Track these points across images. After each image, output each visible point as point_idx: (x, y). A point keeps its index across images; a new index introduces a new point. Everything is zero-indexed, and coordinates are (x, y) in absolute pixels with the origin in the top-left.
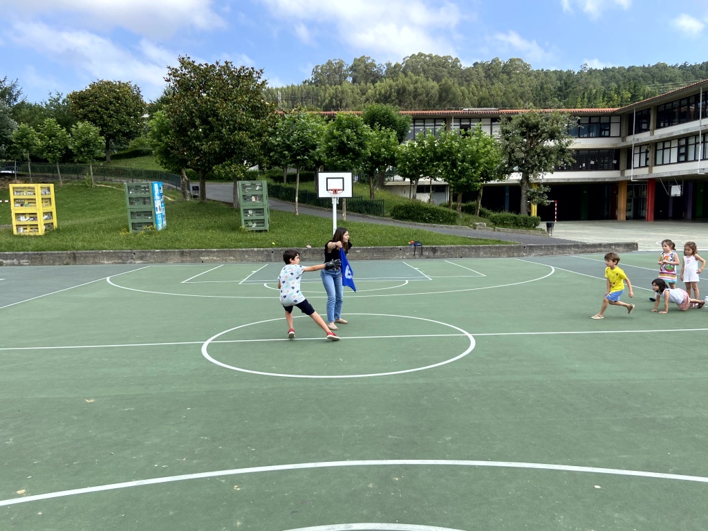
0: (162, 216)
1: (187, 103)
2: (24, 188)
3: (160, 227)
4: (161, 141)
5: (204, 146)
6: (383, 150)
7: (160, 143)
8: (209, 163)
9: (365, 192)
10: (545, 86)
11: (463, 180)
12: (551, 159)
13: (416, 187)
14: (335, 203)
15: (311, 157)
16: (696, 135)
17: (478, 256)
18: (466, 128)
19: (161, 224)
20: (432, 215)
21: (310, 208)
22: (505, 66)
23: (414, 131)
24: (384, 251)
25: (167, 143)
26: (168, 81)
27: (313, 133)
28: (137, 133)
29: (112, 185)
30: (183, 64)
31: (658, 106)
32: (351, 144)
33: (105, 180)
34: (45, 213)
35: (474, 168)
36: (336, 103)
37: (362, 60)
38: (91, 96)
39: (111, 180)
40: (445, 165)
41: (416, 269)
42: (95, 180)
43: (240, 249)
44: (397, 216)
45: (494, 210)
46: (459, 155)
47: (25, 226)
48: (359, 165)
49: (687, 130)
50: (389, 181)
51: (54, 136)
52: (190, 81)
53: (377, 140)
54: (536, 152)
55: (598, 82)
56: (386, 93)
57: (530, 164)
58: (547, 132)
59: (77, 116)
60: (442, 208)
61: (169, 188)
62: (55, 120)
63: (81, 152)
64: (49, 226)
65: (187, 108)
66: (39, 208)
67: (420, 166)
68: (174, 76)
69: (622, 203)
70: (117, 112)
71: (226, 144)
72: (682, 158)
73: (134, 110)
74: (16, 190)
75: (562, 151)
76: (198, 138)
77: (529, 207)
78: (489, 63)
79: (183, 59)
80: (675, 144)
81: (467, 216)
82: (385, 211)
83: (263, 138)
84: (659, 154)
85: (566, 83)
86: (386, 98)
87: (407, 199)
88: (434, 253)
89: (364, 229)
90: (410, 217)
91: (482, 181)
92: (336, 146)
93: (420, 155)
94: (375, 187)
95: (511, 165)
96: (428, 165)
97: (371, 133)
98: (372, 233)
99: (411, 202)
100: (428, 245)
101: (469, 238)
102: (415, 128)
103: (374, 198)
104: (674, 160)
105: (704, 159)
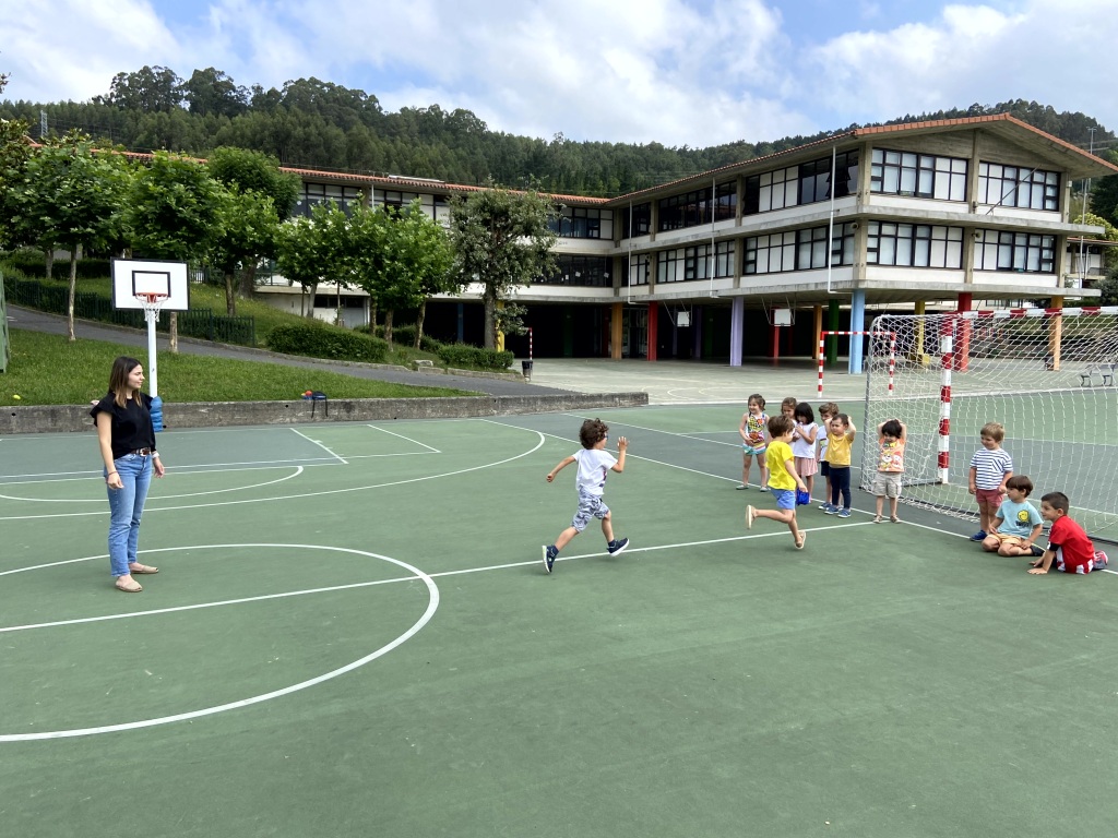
6: (250, 229)
9: (216, 301)
10: (508, 157)
11: (394, 288)
12: (527, 265)
13: (313, 298)
14: (152, 320)
15: (102, 232)
16: (707, 243)
17: (423, 416)
18: (397, 205)
20: (344, 346)
21: (104, 327)
22: (449, 118)
23: (306, 203)
24: (254, 409)
27: (105, 186)
31: (660, 200)
32: (185, 212)
35: (412, 270)
36: (159, 140)
37: (209, 74)
40: (363, 263)
41: (317, 442)
44: (278, 347)
45: (444, 341)
46: (386, 248)
48: (202, 252)
49: (697, 235)
50: (263, 284)
53: (238, 211)
54: (505, 252)
55: (578, 160)
56: (254, 135)
57: (498, 270)
58: (521, 223)
60: (360, 335)
67: (320, 261)
69: (617, 334)
72: (691, 275)
75: (542, 253)
77: (496, 336)
78: (425, 111)
80: (681, 254)
81: (402, 349)
82: (257, 336)
84: (662, 267)
85: (535, 157)
86: (255, 144)
87: (297, 316)
88: (348, 412)
89: (215, 370)
90: (304, 348)
91: (424, 292)
92: (154, 213)
93: (319, 243)
94: (236, 294)
95: (468, 270)
96: (334, 261)
97: (225, 195)
98: (231, 378)
99: (305, 322)
100: (337, 397)
101: (408, 386)
102: (310, 197)
103: (234, 313)
104: (680, 276)
105: (717, 277)
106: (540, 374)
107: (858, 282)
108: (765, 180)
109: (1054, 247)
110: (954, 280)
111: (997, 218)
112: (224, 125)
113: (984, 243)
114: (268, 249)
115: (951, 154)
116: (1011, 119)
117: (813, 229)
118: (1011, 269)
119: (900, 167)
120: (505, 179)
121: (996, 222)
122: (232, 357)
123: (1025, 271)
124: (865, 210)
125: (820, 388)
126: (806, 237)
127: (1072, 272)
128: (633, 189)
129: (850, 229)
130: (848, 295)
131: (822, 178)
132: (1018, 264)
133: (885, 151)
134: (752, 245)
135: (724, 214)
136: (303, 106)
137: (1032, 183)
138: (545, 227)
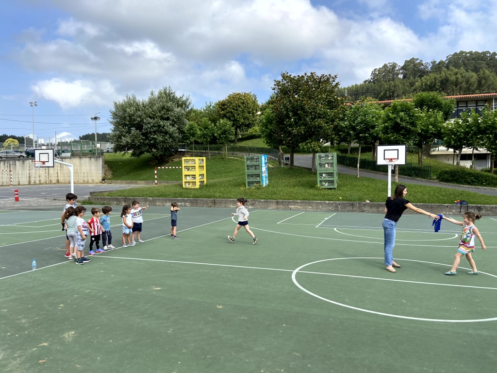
0: (266, 177)
1: (285, 102)
2: (190, 160)
3: (264, 185)
4: (267, 128)
5: (295, 130)
6: (431, 127)
7: (266, 130)
8: (297, 142)
9: (414, 159)
13: (459, 156)
14: (390, 169)
15: (371, 135)
19: (265, 182)
23: (458, 111)
24: (432, 207)
25: (271, 130)
26: (274, 89)
27: (373, 117)
28: (253, 124)
29: (238, 157)
30: (284, 77)
32: (404, 124)
33: (233, 154)
34: (200, 175)
36: (389, 94)
37: (412, 61)
38: (229, 103)
39: (237, 154)
40: (488, 137)
42: (228, 154)
43: (316, 202)
44: (442, 179)
47: (189, 182)
48: (409, 139)
50: (434, 151)
51: (207, 128)
52: (287, 88)
53: (426, 120)
56: (431, 83)
59: (220, 115)
60: (486, 173)
61: (271, 158)
62: (208, 118)
63: (221, 138)
64: (202, 182)
65: (285, 106)
66: (197, 172)
67: (464, 138)
68: (278, 86)
70: (243, 112)
71: (309, 128)
73: (252, 110)
74: (186, 161)
76: (291, 125)
79: (284, 74)
82: (432, 175)
83: (335, 123)
86: (433, 89)
87: (451, 165)
89: (414, 189)
90: (455, 180)
92: (391, 126)
93: (465, 130)
94: (423, 156)
96: (472, 138)
97: (421, 114)
98: (421, 193)
99: (456, 168)
100: (473, 203)
102: (459, 108)
103: (422, 164)
114: (439, 135)
122: (420, 184)
136: (456, 65)
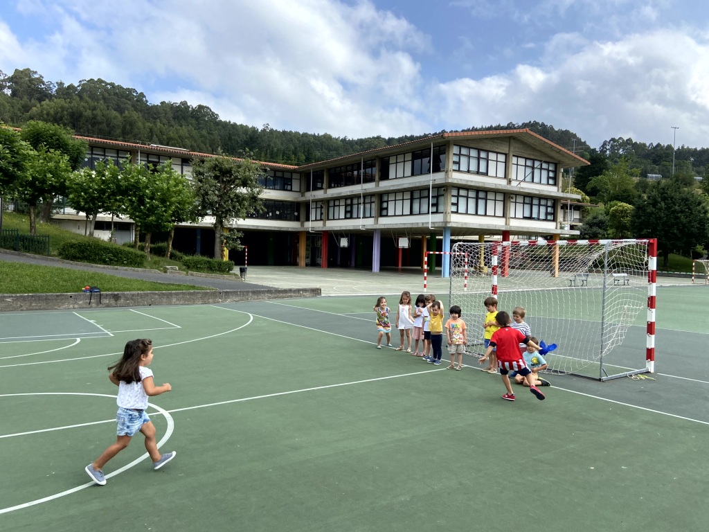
6: (50, 175)
9: (22, 224)
10: (233, 137)
11: (152, 218)
12: (244, 205)
13: (93, 223)
16: (358, 196)
17: (170, 304)
18: (155, 164)
20: (115, 256)
22: (193, 110)
23: (92, 160)
24: (47, 299)
31: (329, 169)
35: (165, 207)
40: (130, 200)
41: (92, 321)
44: (66, 255)
45: (187, 253)
46: (147, 191)
48: (13, 190)
49: (352, 191)
50: (57, 213)
54: (229, 197)
55: (278, 142)
56: (56, 113)
57: (224, 208)
58: (240, 179)
60: (127, 249)
67: (99, 199)
69: (302, 251)
72: (348, 215)
75: (254, 198)
77: (223, 251)
78: (177, 105)
80: (342, 202)
81: (156, 258)
82: (51, 248)
84: (331, 210)
85: (251, 139)
86: (56, 119)
87: (81, 235)
88: (116, 301)
89: (19, 271)
90: (86, 257)
91: (174, 221)
93: (99, 186)
94: (38, 220)
95: (204, 208)
96: (110, 199)
97: (32, 153)
98: (30, 277)
99: (87, 239)
100: (108, 290)
101: (160, 283)
102: (94, 156)
103: (35, 232)
104: (342, 216)
105: (364, 217)
106: (252, 276)
107: (446, 222)
108: (392, 160)
109: (554, 206)
110: (499, 223)
111: (522, 188)
112: (35, 106)
113: (516, 202)
114: (62, 189)
115: (497, 150)
116: (529, 132)
117: (420, 190)
118: (530, 218)
119: (469, 157)
120: (230, 150)
121: (522, 190)
122: (32, 263)
123: (538, 219)
124: (450, 181)
125: (425, 286)
126: (416, 195)
127: (564, 221)
128: (313, 161)
129: (442, 191)
130: (441, 230)
131: (425, 160)
132: (534, 215)
133: (460, 147)
134: (385, 198)
135: (369, 179)
136: (93, 97)
137: (541, 169)
138: (256, 182)
